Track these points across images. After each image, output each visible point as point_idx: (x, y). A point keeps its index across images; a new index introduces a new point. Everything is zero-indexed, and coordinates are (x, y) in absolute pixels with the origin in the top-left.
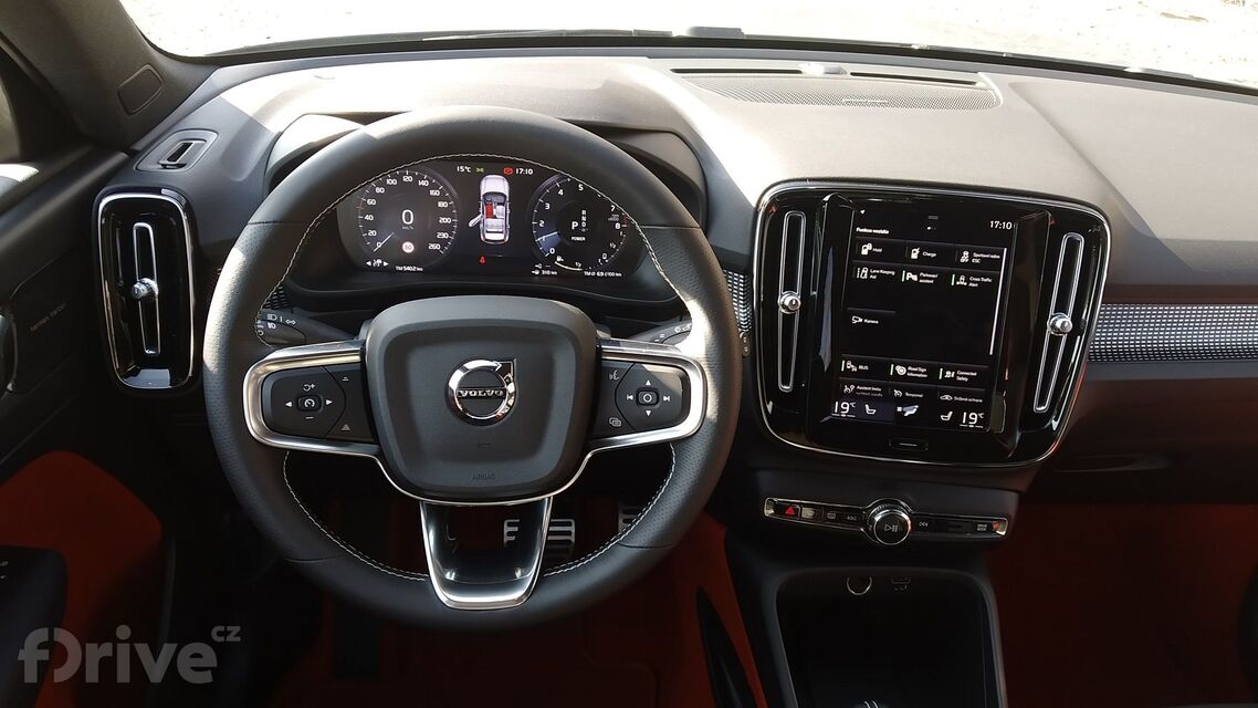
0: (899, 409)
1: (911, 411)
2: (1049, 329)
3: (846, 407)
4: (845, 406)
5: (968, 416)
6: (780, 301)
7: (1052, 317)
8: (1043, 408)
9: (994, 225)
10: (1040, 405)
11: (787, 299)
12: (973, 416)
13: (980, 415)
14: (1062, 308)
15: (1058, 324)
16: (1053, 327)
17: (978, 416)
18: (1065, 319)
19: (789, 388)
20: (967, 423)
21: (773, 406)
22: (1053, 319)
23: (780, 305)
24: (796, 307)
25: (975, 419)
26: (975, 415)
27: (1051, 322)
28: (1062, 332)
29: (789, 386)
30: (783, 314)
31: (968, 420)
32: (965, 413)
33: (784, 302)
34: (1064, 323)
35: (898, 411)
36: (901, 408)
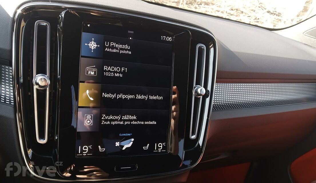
0: (117, 144)
2: (194, 93)
3: (86, 149)
5: (157, 145)
6: (34, 80)
7: (195, 87)
8: (194, 136)
9: (163, 38)
10: (192, 135)
11: (39, 79)
12: (160, 145)
13: (164, 144)
14: (198, 83)
15: (199, 91)
16: (196, 92)
17: (163, 145)
18: (201, 88)
19: (44, 141)
20: (157, 149)
21: (32, 153)
22: (195, 89)
23: (34, 83)
24: (47, 84)
25: (162, 147)
26: (161, 144)
27: (195, 90)
28: (201, 95)
29: (45, 140)
30: (37, 89)
31: (158, 148)
32: (156, 144)
33: (37, 82)
34: (201, 90)
35: (116, 145)
36: (119, 143)
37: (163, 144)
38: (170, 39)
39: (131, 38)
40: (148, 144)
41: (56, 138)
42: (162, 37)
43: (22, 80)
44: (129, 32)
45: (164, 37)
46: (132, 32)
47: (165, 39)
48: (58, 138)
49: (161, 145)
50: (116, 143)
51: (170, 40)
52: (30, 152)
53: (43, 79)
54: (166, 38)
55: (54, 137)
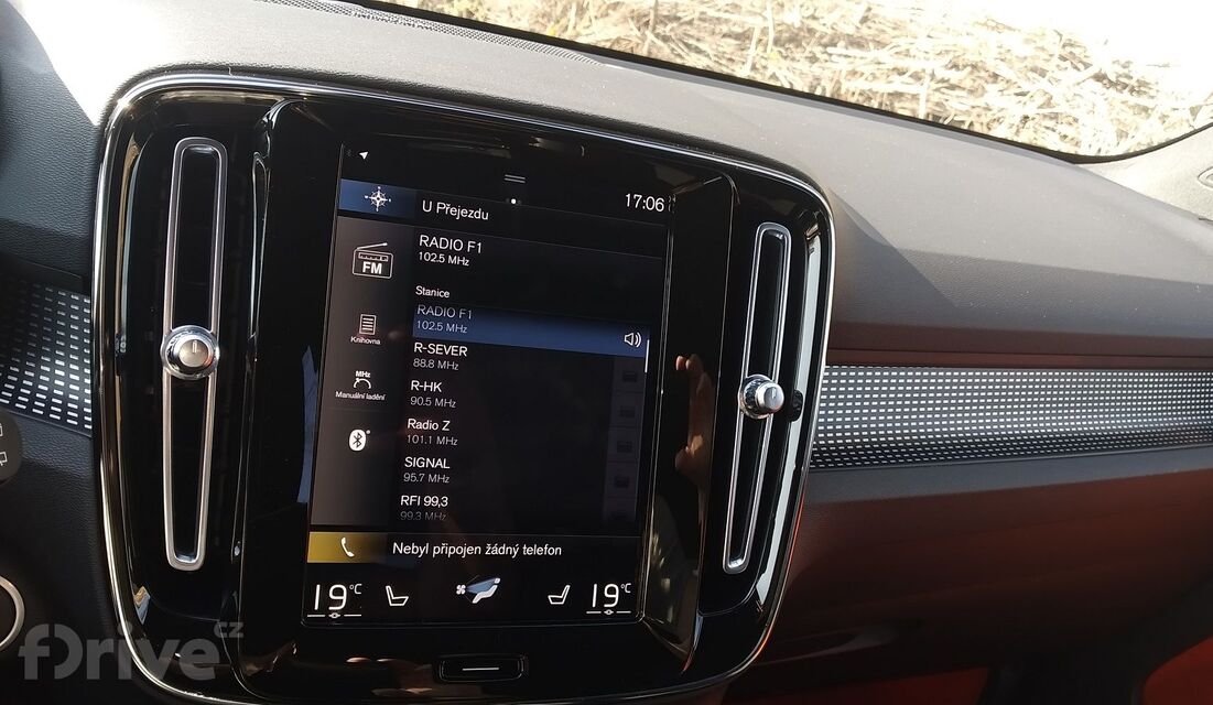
0: (461, 589)
1: (485, 591)
2: (741, 404)
3: (340, 594)
4: (338, 592)
5: (601, 591)
6: (165, 347)
7: (746, 382)
8: (740, 562)
9: (633, 201)
10: (733, 557)
11: (183, 345)
12: (612, 591)
13: (625, 586)
14: (761, 365)
15: (760, 394)
16: (751, 399)
17: (621, 591)
18: (769, 385)
19: (194, 561)
20: (600, 606)
21: (150, 601)
22: (748, 386)
23: (165, 358)
24: (208, 362)
25: (616, 596)
26: (614, 589)
27: (746, 391)
28: (766, 410)
29: (195, 557)
30: (174, 379)
31: (602, 600)
32: (595, 586)
33: (176, 352)
34: (768, 393)
35: (458, 593)
36: (464, 586)
37: (622, 586)
38: (657, 204)
39: (514, 201)
40: (568, 587)
41: (237, 553)
42: (628, 196)
43: (123, 345)
44: (509, 178)
45: (637, 198)
46: (521, 180)
47: (642, 204)
48: (240, 554)
49: (614, 592)
50: (458, 587)
51: (660, 207)
52: (142, 597)
53: (195, 344)
54: (641, 200)
55: (229, 551)
